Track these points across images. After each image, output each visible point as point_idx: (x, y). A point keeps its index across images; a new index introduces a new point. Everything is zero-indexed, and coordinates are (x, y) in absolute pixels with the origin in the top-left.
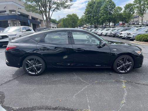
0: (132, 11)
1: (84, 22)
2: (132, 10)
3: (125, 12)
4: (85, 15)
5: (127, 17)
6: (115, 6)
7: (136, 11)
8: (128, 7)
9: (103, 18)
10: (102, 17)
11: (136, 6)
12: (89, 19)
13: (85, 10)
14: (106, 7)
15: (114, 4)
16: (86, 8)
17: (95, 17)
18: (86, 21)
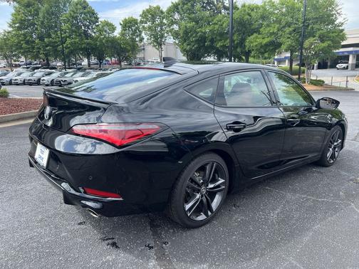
0: (137, 36)
1: (14, 49)
2: (137, 32)
3: (123, 35)
4: (11, 29)
5: (129, 48)
6: (98, 19)
7: (146, 38)
8: (129, 24)
9: (71, 44)
10: (69, 41)
11: (146, 25)
12: (27, 42)
13: (11, 17)
14: (76, 18)
15: (93, 14)
16: (14, 12)
17: (46, 40)
18: (18, 46)
